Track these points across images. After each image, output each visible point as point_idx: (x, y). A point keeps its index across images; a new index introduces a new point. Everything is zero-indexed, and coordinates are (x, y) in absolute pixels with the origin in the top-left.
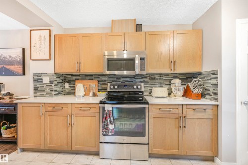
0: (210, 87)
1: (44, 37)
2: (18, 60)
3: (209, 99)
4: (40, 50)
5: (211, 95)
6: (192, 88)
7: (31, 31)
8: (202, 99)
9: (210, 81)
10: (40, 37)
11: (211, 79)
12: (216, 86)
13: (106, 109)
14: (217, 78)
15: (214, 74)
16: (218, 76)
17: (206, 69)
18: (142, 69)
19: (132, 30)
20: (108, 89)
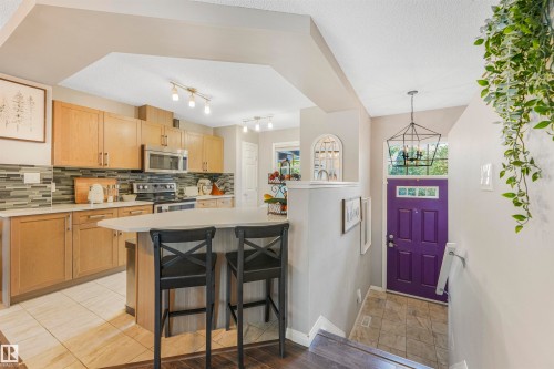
0: (229, 185)
1: (31, 99)
3: (227, 194)
4: (19, 121)
5: (229, 191)
6: (217, 186)
8: (224, 195)
9: (228, 181)
10: (20, 96)
11: (229, 179)
12: (233, 184)
14: (234, 179)
15: (231, 176)
16: (235, 177)
18: (185, 168)
19: (171, 123)
20: (136, 191)
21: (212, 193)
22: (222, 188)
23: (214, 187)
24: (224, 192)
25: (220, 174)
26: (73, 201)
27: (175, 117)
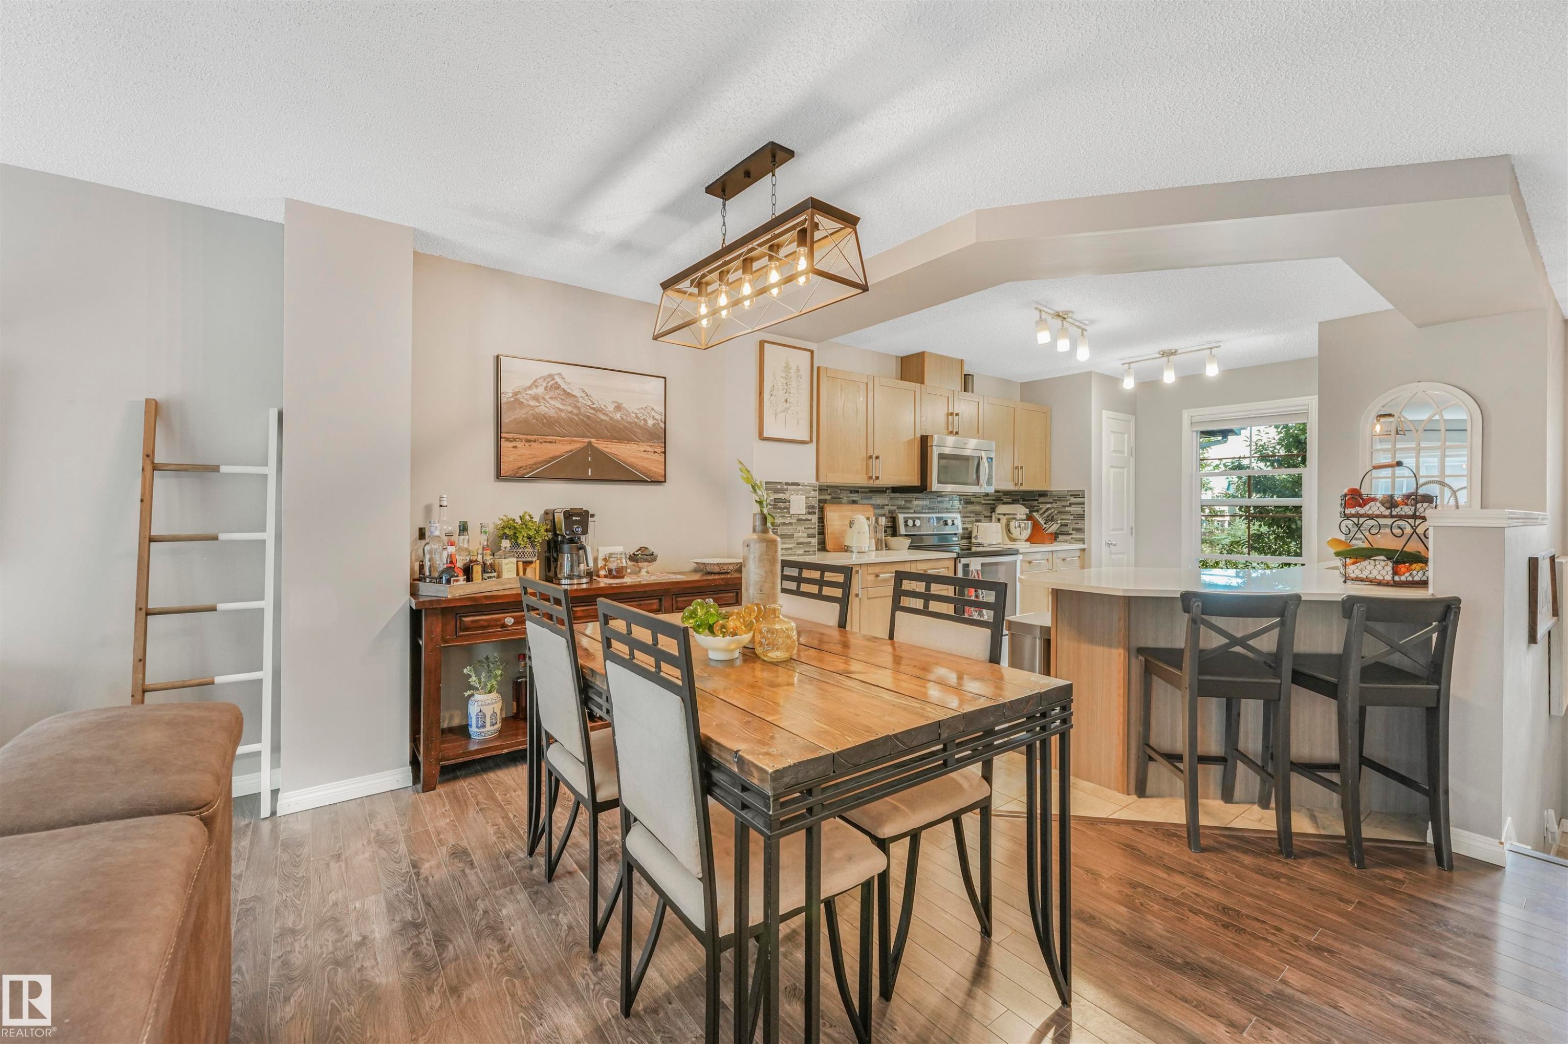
0: (1069, 520)
1: (798, 370)
2: (650, 422)
3: (1065, 541)
4: (787, 409)
5: (1071, 534)
6: (1042, 522)
7: (762, 343)
8: (1055, 543)
9: (1067, 509)
10: (787, 367)
11: (1071, 504)
12: (1081, 517)
13: (972, 568)
14: (1084, 504)
15: (1076, 496)
16: (1086, 500)
17: (1058, 485)
18: (989, 483)
19: (958, 384)
20: (902, 530)
21: (1030, 539)
22: (1054, 528)
23: (1036, 526)
24: (1055, 537)
25: (1043, 494)
26: (823, 547)
27: (967, 370)
